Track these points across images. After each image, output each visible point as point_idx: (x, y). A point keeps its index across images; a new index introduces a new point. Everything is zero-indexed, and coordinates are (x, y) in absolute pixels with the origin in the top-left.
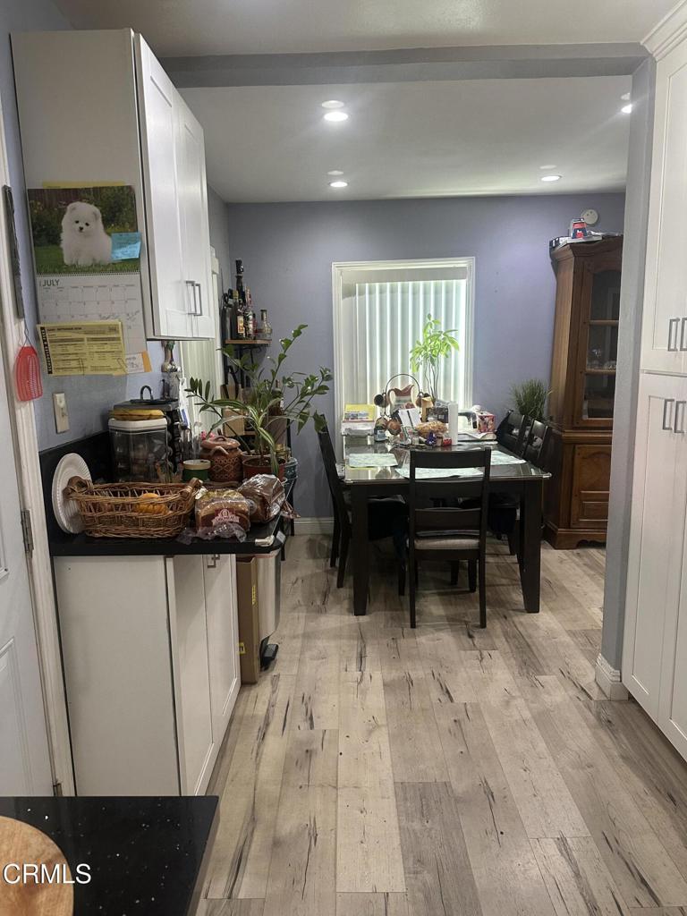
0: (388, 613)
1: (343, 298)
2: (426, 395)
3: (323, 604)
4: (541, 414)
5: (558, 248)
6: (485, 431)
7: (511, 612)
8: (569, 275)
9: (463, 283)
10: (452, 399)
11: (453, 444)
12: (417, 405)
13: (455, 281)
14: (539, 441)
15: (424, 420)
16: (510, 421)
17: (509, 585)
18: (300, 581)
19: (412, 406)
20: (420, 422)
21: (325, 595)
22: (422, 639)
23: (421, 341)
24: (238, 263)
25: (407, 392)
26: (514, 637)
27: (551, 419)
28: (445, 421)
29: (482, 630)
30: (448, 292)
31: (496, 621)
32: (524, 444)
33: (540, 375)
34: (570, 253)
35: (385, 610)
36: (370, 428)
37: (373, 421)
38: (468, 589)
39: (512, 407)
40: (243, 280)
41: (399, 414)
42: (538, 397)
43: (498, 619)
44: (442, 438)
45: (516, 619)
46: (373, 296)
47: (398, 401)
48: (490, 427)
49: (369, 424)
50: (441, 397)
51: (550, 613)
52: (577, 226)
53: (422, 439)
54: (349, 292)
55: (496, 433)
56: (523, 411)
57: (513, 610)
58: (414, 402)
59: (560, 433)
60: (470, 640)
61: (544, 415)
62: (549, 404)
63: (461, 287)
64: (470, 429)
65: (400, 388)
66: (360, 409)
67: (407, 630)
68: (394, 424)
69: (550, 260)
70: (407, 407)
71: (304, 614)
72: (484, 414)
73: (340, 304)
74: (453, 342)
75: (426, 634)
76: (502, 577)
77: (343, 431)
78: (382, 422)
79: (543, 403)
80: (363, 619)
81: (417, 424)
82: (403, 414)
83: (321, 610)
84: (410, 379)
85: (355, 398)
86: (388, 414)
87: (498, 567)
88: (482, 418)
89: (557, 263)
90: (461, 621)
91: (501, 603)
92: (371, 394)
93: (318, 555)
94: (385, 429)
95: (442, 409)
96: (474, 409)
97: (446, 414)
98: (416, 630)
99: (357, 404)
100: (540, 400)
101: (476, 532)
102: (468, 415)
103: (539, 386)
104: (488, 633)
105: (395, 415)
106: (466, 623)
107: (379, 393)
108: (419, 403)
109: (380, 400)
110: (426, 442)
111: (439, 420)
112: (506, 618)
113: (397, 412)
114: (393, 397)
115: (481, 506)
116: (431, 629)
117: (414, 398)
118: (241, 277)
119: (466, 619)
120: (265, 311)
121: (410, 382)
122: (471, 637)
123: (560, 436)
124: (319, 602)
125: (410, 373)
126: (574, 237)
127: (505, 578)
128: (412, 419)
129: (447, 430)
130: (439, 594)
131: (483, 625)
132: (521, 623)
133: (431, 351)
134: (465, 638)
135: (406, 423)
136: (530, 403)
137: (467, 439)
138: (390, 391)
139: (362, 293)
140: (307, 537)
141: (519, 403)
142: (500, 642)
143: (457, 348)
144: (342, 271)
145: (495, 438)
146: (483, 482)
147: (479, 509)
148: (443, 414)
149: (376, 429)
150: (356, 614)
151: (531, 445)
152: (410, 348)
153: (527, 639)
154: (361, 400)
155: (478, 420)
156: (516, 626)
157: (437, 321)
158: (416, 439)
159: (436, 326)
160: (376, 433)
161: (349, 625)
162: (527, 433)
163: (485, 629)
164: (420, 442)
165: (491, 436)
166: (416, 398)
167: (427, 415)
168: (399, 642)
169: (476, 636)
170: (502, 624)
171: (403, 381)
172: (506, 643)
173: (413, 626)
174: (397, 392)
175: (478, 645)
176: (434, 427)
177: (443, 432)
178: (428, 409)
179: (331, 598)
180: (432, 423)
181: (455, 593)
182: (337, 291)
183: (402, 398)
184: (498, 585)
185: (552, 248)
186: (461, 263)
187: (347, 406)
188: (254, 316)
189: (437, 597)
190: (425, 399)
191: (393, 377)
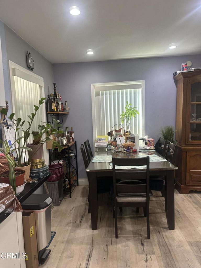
0: (107, 228)
1: (96, 96)
2: (127, 132)
3: (80, 222)
4: (172, 139)
5: (177, 75)
6: (150, 146)
7: (162, 229)
8: (181, 85)
9: (140, 90)
10: (138, 133)
11: (137, 151)
12: (124, 136)
13: (137, 89)
14: (172, 150)
15: (126, 142)
16: (160, 142)
17: (161, 213)
18: (74, 209)
19: (122, 136)
20: (124, 142)
21: (82, 217)
22: (120, 246)
23: (125, 111)
24: (54, 84)
25: (120, 131)
26: (163, 246)
27: (177, 141)
28: (134, 142)
29: (148, 240)
30: (135, 93)
31: (155, 234)
32: (166, 151)
33: (171, 124)
34: (182, 76)
35: (106, 227)
36: (106, 144)
37: (107, 142)
38: (143, 215)
39: (161, 136)
40: (56, 90)
41: (116, 139)
42: (171, 132)
43: (156, 233)
44: (132, 149)
45: (164, 233)
46: (107, 95)
47: (116, 134)
48: (152, 144)
49: (105, 143)
50: (133, 133)
51: (179, 230)
52: (184, 66)
53: (125, 149)
54: (98, 94)
55: (155, 147)
56: (165, 138)
57: (163, 228)
58: (122, 134)
59: (180, 147)
60: (142, 247)
61: (174, 139)
62: (176, 135)
63: (140, 92)
64: (144, 145)
65: (117, 130)
66: (102, 137)
67: (114, 239)
68: (114, 143)
69: (174, 81)
70: (120, 137)
71: (71, 228)
72: (150, 139)
73: (94, 99)
74: (137, 112)
75: (122, 243)
76: (159, 209)
77: (95, 146)
78: (110, 142)
79: (173, 135)
80: (96, 232)
81: (123, 143)
82: (118, 139)
83: (78, 226)
84: (121, 126)
85: (101, 133)
86: (113, 139)
87: (157, 203)
88: (149, 141)
89: (176, 81)
90: (138, 234)
91: (157, 224)
92: (107, 132)
93: (85, 196)
94: (111, 145)
95: (132, 137)
96: (146, 137)
97: (134, 139)
98: (118, 240)
99: (102, 135)
100: (172, 133)
101: (144, 194)
102: (143, 139)
103: (171, 128)
104: (151, 242)
105: (115, 140)
106: (141, 235)
107: (110, 131)
108: (124, 135)
109: (110, 134)
110: (126, 151)
111: (131, 141)
112: (159, 232)
113: (116, 138)
114: (114, 133)
115: (146, 183)
116: (125, 239)
117: (122, 133)
118: (55, 89)
119: (141, 233)
120: (67, 102)
121: (121, 127)
122: (143, 245)
123: (181, 148)
124: (78, 221)
125: (121, 124)
126: (183, 70)
127: (160, 209)
128: (121, 141)
129: (135, 146)
130: (131, 218)
131: (149, 238)
132: (166, 236)
133: (128, 115)
134: (140, 245)
135: (119, 143)
136: (168, 135)
137: (143, 149)
138: (113, 130)
139: (102, 95)
140: (83, 187)
141: (164, 135)
142: (156, 249)
143: (139, 114)
144: (95, 87)
145: (154, 148)
146: (146, 172)
147: (145, 184)
148: (133, 139)
149: (108, 145)
150: (93, 229)
151: (169, 152)
152: (121, 114)
153: (169, 247)
154: (103, 133)
155: (147, 141)
156: (164, 238)
157: (131, 104)
158: (123, 149)
159: (130, 106)
160: (108, 147)
161: (88, 235)
162: (167, 147)
163: (149, 240)
164: (124, 150)
165: (153, 148)
166: (124, 133)
167: (127, 140)
168: (109, 247)
169: (145, 244)
170: (157, 237)
171: (119, 126)
172: (159, 249)
173: (117, 237)
174: (116, 131)
175: (145, 250)
176: (129, 145)
177: (133, 146)
178: (127, 137)
179: (84, 219)
180: (129, 143)
181: (137, 217)
182: (93, 94)
183: (118, 133)
184: (156, 213)
185: (174, 76)
186: (139, 82)
187: (98, 136)
188: (62, 103)
189: (130, 220)
190: (126, 133)
191: (115, 125)
